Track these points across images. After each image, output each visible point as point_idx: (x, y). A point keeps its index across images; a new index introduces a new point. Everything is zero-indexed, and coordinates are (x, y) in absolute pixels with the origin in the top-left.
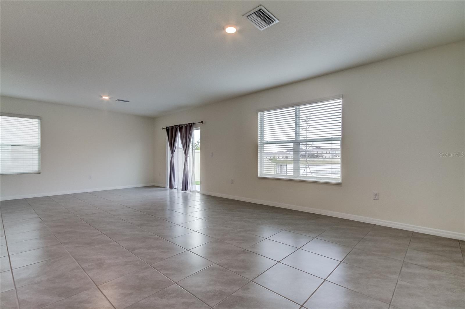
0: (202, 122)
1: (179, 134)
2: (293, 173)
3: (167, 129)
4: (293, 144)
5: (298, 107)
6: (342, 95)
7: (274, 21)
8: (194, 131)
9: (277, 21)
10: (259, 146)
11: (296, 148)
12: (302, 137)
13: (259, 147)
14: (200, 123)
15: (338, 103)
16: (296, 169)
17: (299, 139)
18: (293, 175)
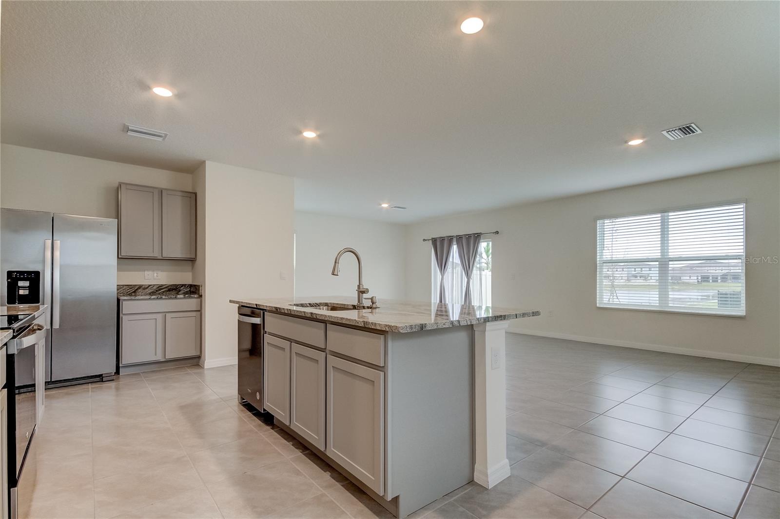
0: (497, 232)
1: (455, 247)
2: (658, 302)
3: (434, 241)
4: (657, 263)
5: (666, 214)
6: (746, 199)
7: (695, 131)
8: (482, 243)
9: (699, 132)
10: (598, 265)
11: (663, 269)
12: (672, 254)
13: (598, 267)
14: (493, 233)
15: (739, 210)
16: (663, 296)
17: (667, 257)
18: (658, 304)
